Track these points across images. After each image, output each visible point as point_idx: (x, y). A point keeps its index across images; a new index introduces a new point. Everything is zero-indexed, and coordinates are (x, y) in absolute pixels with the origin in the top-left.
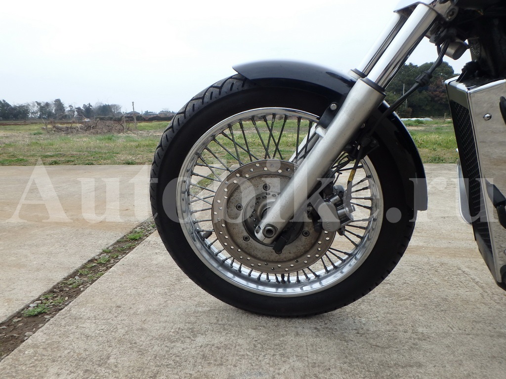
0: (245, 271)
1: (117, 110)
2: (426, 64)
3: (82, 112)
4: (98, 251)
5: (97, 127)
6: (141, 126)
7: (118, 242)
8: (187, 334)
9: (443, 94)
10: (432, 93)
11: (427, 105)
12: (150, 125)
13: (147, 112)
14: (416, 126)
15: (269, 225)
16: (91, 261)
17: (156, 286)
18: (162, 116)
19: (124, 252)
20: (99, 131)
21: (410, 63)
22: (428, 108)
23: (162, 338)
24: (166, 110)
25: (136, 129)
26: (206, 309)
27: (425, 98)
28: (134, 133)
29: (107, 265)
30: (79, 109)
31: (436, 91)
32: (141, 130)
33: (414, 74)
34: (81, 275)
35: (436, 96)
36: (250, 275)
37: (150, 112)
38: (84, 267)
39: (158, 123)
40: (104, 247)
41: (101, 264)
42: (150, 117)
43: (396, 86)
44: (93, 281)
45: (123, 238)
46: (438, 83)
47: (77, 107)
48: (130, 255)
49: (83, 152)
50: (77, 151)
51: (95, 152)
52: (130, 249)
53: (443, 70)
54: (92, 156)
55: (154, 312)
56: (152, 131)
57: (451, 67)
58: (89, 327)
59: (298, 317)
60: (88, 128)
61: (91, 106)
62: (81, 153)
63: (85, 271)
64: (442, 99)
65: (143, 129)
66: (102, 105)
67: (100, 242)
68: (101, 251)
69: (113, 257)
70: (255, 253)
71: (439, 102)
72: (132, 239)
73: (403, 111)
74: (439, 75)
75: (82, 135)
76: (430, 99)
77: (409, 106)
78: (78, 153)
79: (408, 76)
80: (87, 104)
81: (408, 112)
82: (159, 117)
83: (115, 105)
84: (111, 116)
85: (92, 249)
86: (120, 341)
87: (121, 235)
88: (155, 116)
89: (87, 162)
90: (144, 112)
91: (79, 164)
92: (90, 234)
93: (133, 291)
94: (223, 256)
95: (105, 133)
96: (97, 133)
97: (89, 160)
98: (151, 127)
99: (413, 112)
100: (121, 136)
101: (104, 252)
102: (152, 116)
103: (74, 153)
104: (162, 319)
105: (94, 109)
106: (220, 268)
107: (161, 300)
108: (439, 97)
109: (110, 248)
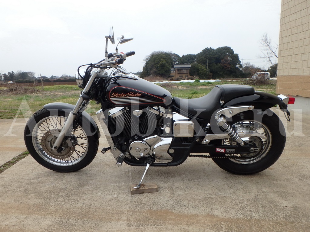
0: (56, 160)
1: (32, 75)
2: (219, 48)
3: (7, 77)
4: (11, 159)
5: (17, 90)
6: (46, 88)
7: (20, 155)
8: (36, 178)
9: (229, 65)
10: (223, 64)
11: (220, 71)
12: (53, 87)
13: (52, 77)
14: (208, 85)
15: (55, 146)
16: (8, 162)
17: (31, 168)
18: (62, 79)
19: (21, 158)
20: (19, 92)
21: (210, 48)
22: (221, 73)
23: (28, 180)
24: (65, 75)
25: (43, 90)
26: (45, 172)
27: (219, 67)
28: (41, 94)
29: (14, 163)
30: (5, 75)
31: (224, 63)
32: (46, 91)
33: (213, 54)
34: (4, 167)
35: (225, 66)
36: (57, 161)
37: (55, 76)
38: (5, 164)
39: (58, 86)
40: (14, 157)
41: (12, 163)
42: (54, 80)
43: (203, 60)
44: (8, 168)
45: (22, 154)
46: (226, 59)
47: (3, 74)
48: (24, 159)
49: (7, 109)
50: (3, 109)
51: (14, 110)
52: (24, 157)
53: (228, 51)
54: (12, 112)
55: (28, 174)
56: (53, 91)
57: (232, 50)
58: (6, 179)
59: (66, 172)
60: (11, 91)
61: (14, 73)
62: (6, 110)
63: (5, 165)
64: (228, 68)
65: (47, 90)
66: (21, 72)
67: (12, 156)
68: (12, 159)
69: (17, 161)
70: (54, 154)
71: (227, 70)
72: (26, 154)
73: (208, 75)
74: (226, 54)
75: (7, 95)
76: (222, 68)
77: (211, 72)
78: (4, 110)
79: (210, 55)
80: (10, 72)
81: (210, 76)
82: (60, 80)
83: (30, 72)
84: (28, 80)
85: (9, 158)
86: (15, 181)
87: (22, 153)
88: (58, 79)
89: (9, 117)
90: (50, 77)
91: (5, 118)
92: (8, 153)
93: (22, 170)
94: (48, 156)
95: (22, 93)
96: (17, 94)
97: (10, 115)
98: (53, 88)
99: (213, 75)
100: (33, 96)
101: (14, 159)
102: (56, 79)
103: (2, 110)
104: (30, 176)
105: (16, 75)
106: (48, 160)
107: (31, 171)
108: (226, 66)
109: (16, 158)
